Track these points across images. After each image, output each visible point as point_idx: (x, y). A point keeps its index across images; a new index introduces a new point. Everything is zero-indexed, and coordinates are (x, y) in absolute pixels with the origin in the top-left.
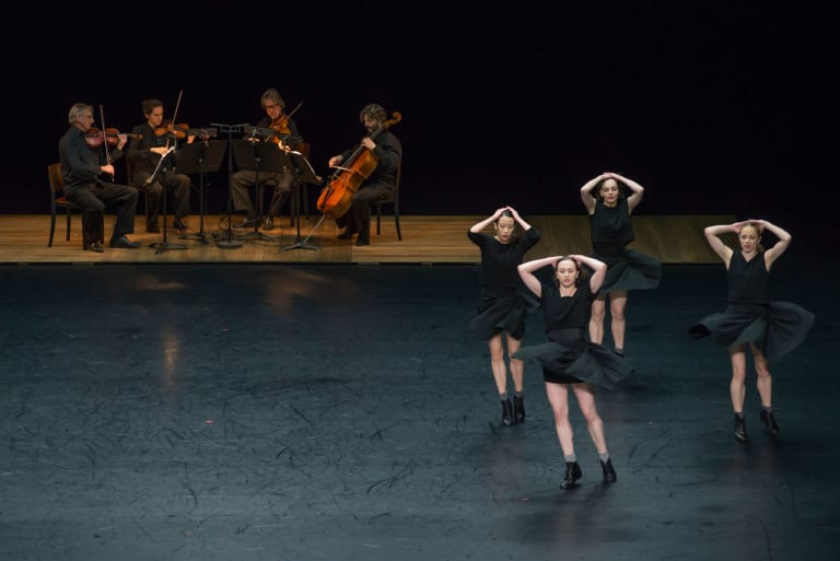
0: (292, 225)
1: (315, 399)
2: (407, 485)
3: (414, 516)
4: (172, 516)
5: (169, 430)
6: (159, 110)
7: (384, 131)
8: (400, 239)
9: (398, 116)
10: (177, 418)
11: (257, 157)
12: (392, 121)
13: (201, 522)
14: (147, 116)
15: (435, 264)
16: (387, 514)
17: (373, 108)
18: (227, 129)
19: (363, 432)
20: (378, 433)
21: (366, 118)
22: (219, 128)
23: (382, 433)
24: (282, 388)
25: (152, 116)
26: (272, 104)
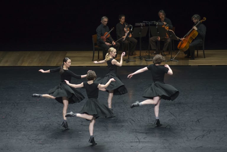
0: (169, 53)
1: (177, 109)
2: (208, 137)
3: (211, 148)
4: (132, 146)
5: (130, 119)
6: (123, 17)
7: (200, 23)
8: (205, 58)
9: (205, 19)
10: (133, 115)
11: (158, 32)
12: (203, 20)
13: (141, 148)
14: (120, 20)
15: (216, 66)
16: (201, 147)
17: (196, 16)
18: (148, 23)
19: (193, 120)
20: (198, 120)
21: (194, 19)
22: (146, 23)
23: (199, 120)
24: (166, 106)
25: (122, 20)
26: (162, 14)
